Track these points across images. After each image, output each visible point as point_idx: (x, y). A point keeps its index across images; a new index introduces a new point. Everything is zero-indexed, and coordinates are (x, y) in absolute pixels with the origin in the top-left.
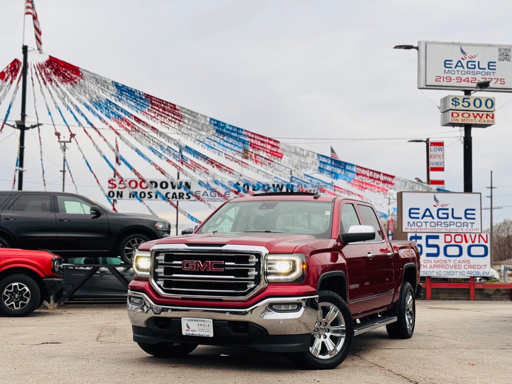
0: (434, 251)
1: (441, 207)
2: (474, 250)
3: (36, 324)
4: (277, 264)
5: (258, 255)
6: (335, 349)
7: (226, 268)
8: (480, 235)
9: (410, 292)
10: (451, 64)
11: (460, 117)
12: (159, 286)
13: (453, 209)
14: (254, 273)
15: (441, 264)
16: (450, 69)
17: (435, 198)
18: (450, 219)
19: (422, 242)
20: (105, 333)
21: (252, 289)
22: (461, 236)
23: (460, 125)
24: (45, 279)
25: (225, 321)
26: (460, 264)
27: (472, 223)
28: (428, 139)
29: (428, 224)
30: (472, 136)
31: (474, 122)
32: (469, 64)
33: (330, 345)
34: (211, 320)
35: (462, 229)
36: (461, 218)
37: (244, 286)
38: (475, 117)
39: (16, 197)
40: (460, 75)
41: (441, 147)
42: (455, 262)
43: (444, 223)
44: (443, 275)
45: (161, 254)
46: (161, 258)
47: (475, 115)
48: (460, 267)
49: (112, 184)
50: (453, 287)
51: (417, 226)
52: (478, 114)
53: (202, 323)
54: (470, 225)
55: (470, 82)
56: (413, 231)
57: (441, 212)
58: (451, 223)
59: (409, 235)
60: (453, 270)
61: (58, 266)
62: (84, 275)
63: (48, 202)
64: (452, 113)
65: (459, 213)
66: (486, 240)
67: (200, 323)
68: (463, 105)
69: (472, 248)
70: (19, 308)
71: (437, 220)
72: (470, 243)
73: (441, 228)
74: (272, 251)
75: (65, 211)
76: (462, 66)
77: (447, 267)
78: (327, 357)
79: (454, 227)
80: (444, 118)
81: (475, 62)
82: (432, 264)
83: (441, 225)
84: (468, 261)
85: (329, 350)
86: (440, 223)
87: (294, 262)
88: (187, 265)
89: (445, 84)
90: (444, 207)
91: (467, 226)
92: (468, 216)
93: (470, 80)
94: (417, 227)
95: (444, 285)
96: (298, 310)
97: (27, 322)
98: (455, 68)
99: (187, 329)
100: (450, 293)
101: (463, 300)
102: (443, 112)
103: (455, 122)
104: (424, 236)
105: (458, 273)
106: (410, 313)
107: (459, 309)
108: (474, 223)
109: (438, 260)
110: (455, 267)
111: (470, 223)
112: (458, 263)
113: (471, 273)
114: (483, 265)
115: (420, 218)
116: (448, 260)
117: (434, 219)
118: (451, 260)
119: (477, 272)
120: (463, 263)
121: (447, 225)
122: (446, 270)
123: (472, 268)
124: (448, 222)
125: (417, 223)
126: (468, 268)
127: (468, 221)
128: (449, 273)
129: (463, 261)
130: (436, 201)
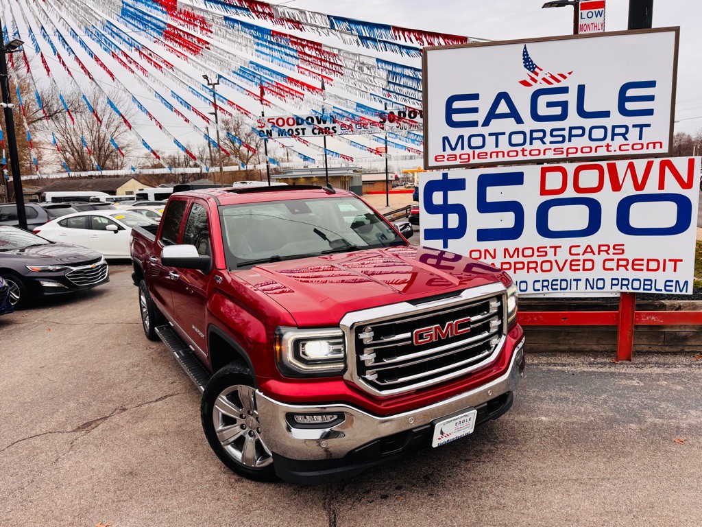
0: (506, 220)
1: (546, 86)
2: (640, 215)
8: (663, 165)
13: (581, 89)
15: (526, 260)
17: (527, 60)
18: (573, 119)
19: (467, 198)
22: (600, 169)
26: (588, 256)
27: (641, 127)
29: (503, 140)
35: (608, 146)
36: (606, 114)
41: (600, 10)
42: (574, 251)
43: (552, 131)
44: (532, 291)
48: (588, 265)
50: (564, 322)
51: (470, 147)
54: (633, 134)
56: (458, 162)
58: (574, 132)
60: (567, 274)
65: (602, 97)
66: (685, 179)
69: (635, 208)
71: (529, 124)
72: (628, 190)
73: (542, 147)
77: (546, 266)
79: (584, 141)
83: (542, 139)
84: (620, 249)
86: (540, 135)
90: (556, 85)
91: (624, 135)
92: (629, 106)
94: (470, 152)
104: (472, 177)
105: (582, 284)
108: (649, 125)
109: (517, 249)
110: (573, 268)
111: (634, 126)
112: (583, 254)
113: (625, 282)
114: (670, 260)
115: (480, 123)
116: (551, 247)
117: (523, 123)
118: (560, 247)
119: (645, 280)
120: (599, 254)
121: (561, 139)
122: (541, 276)
123: (630, 267)
124: (564, 129)
125: (470, 137)
126: (615, 269)
127: (630, 121)
128: (552, 285)
129: (600, 246)
130: (529, 69)
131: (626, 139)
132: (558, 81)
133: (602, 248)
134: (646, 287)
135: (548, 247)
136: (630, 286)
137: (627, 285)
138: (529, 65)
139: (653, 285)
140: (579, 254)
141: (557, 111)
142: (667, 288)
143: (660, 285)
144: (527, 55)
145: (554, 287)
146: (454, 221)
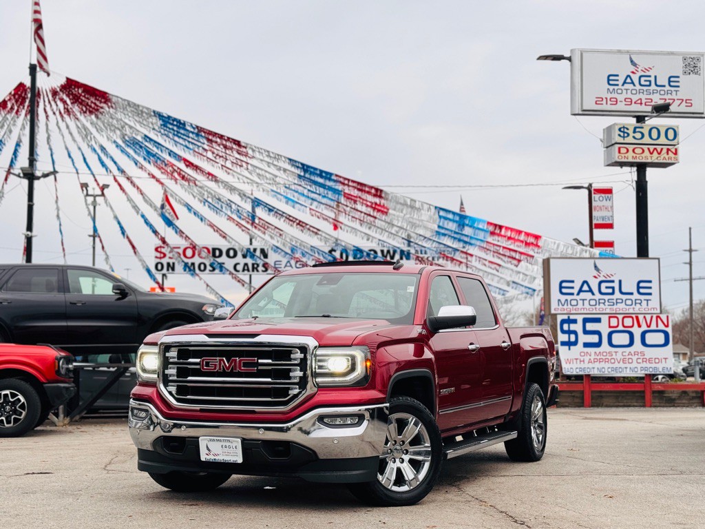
0: (595, 339)
1: (604, 279)
2: (650, 339)
3: (31, 447)
4: (329, 361)
5: (303, 349)
6: (416, 478)
7: (260, 368)
8: (658, 317)
9: (538, 398)
10: (617, 80)
11: (631, 154)
12: (170, 393)
13: (620, 281)
14: (298, 373)
15: (604, 358)
16: (616, 88)
17: (596, 267)
18: (617, 295)
19: (578, 327)
20: (121, 458)
21: (296, 396)
22: (632, 318)
23: (631, 164)
24: (47, 385)
25: (260, 440)
26: (630, 357)
27: (647, 300)
28: (590, 185)
29: (586, 302)
30: (647, 179)
31: (649, 161)
32: (643, 79)
33: (409, 473)
34: (239, 440)
35: (634, 308)
36: (632, 294)
37: (285, 392)
38: (651, 153)
39: (12, 271)
40: (629, 95)
41: (609, 195)
42: (624, 354)
43: (609, 300)
44: (608, 372)
45: (173, 349)
46: (173, 354)
47: (651, 150)
48: (630, 361)
49: (161, 252)
50: (621, 389)
51: (571, 305)
52: (655, 149)
53: (228, 444)
54: (644, 303)
55: (643, 105)
56: (565, 312)
57: (603, 285)
58: (618, 301)
59: (560, 318)
60: (622, 365)
61: (65, 366)
62: (106, 378)
63: (54, 279)
64: (619, 149)
65: (629, 286)
66: (666, 324)
67: (224, 444)
68: (634, 137)
69: (648, 335)
70: (12, 425)
71: (598, 296)
72: (644, 328)
73: (604, 307)
74: (324, 342)
75: (79, 290)
76: (633, 83)
77: (613, 361)
78: (405, 488)
79: (622, 306)
80: (608, 155)
81: (650, 76)
82: (593, 357)
83: (604, 303)
84: (643, 353)
85: (407, 479)
86: (603, 301)
87: (353, 358)
88: (207, 364)
89: (609, 107)
90: (609, 279)
91: (640, 304)
92: (642, 291)
93: (643, 101)
94: (571, 307)
95: (608, 387)
96: (359, 424)
97: (20, 444)
98: (623, 85)
99: (207, 452)
100: (617, 397)
101: (636, 406)
102: (607, 147)
103: (623, 160)
104: (580, 319)
105: (628, 370)
106: (540, 426)
107: (625, 420)
108: (651, 300)
109: (600, 352)
110: (624, 362)
111: (644, 300)
112: (628, 356)
113: (646, 369)
114: (663, 358)
115: (575, 294)
116: (614, 352)
117: (595, 295)
118: (618, 352)
119: (654, 368)
120: (634, 356)
121: (612, 304)
122: (611, 365)
123: (647, 362)
124: (613, 299)
125: (571, 300)
126: (642, 363)
127: (642, 297)
128: (616, 370)
129: (634, 352)
130: (597, 271)
131: (641, 306)
132: (610, 277)
133: (636, 353)
134: (655, 371)
136: (648, 371)
138: (597, 269)
139: (658, 370)
140: (626, 356)
141: (610, 291)
142: (663, 371)
143: (661, 370)
146: (573, 338)
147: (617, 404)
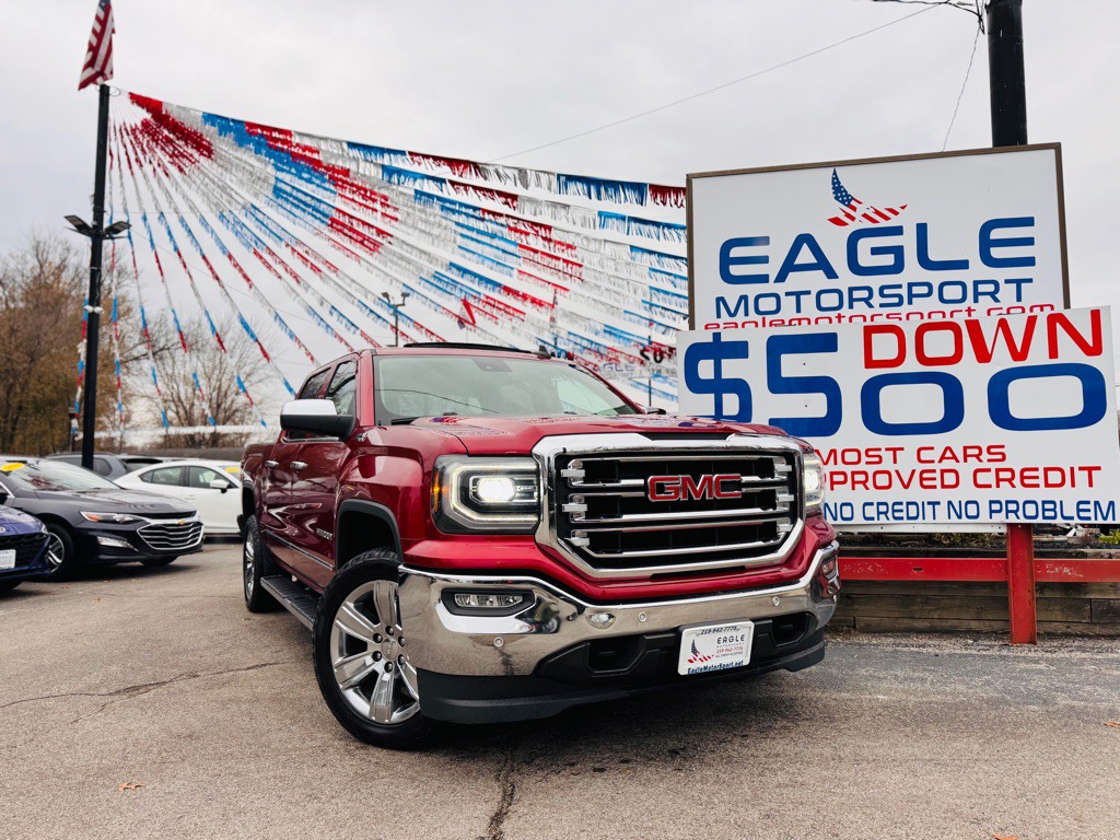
0: (814, 406)
1: (868, 225)
2: (1025, 398)
8: (1054, 320)
13: (922, 230)
15: (848, 469)
17: (838, 189)
18: (913, 271)
22: (956, 329)
26: (948, 464)
27: (1019, 282)
29: (808, 302)
35: (969, 310)
36: (963, 265)
42: (925, 455)
43: (882, 288)
48: (950, 479)
50: (917, 575)
51: (757, 311)
54: (1007, 294)
57: (865, 245)
58: (916, 290)
60: (916, 493)
65: (955, 240)
66: (1089, 340)
69: (1016, 389)
71: (846, 279)
72: (1002, 360)
73: (868, 312)
77: (882, 480)
79: (932, 303)
83: (866, 301)
84: (1000, 455)
86: (865, 294)
90: (883, 224)
91: (993, 295)
92: (997, 253)
94: (759, 318)
100: (904, 602)
105: (942, 510)
108: (1030, 281)
109: (833, 451)
110: (925, 483)
111: (1007, 281)
112: (940, 461)
113: (1012, 507)
114: (1081, 469)
115: (772, 278)
116: (887, 449)
117: (837, 277)
118: (902, 449)
119: (1044, 502)
120: (965, 461)
121: (896, 300)
122: (875, 495)
123: (1017, 481)
124: (900, 286)
125: (758, 298)
126: (994, 485)
127: (1000, 274)
128: (894, 511)
129: (965, 448)
130: (843, 202)
131: (997, 300)
132: (887, 218)
133: (969, 452)
134: (1047, 514)
135: (883, 449)
136: (1020, 513)
137: (1015, 512)
138: (842, 196)
139: (1058, 510)
140: (933, 462)
141: (889, 260)
142: (1082, 514)
144: (839, 183)
145: (897, 514)
146: (731, 404)
147: (907, 623)
